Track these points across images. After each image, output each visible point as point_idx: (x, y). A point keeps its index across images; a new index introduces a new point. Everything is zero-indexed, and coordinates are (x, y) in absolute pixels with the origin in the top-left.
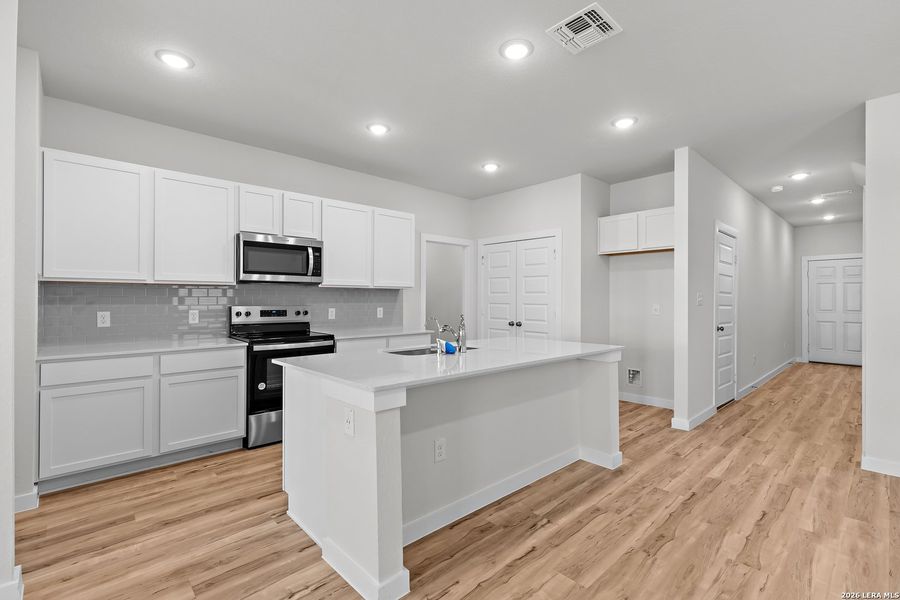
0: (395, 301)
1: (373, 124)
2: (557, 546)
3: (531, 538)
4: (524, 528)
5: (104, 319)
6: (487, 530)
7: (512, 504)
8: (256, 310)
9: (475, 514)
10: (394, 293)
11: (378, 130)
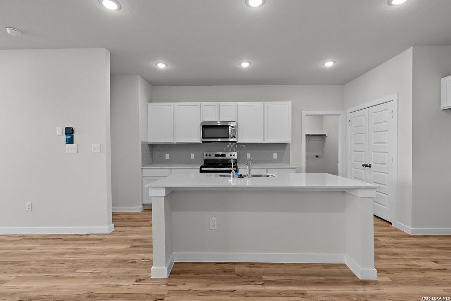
0: (284, 149)
1: (243, 62)
2: (247, 297)
3: (240, 286)
4: (245, 280)
5: (167, 156)
6: (228, 272)
7: (258, 267)
8: (213, 154)
9: (234, 264)
10: (283, 146)
11: (245, 65)
